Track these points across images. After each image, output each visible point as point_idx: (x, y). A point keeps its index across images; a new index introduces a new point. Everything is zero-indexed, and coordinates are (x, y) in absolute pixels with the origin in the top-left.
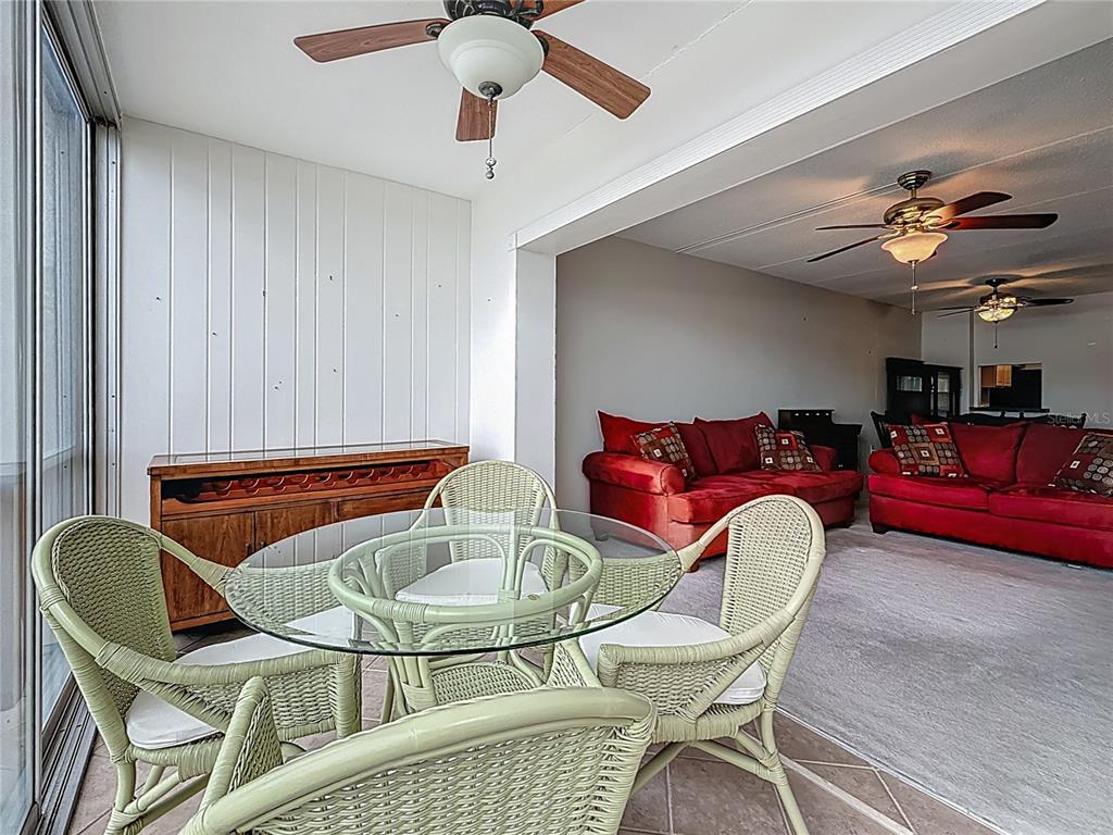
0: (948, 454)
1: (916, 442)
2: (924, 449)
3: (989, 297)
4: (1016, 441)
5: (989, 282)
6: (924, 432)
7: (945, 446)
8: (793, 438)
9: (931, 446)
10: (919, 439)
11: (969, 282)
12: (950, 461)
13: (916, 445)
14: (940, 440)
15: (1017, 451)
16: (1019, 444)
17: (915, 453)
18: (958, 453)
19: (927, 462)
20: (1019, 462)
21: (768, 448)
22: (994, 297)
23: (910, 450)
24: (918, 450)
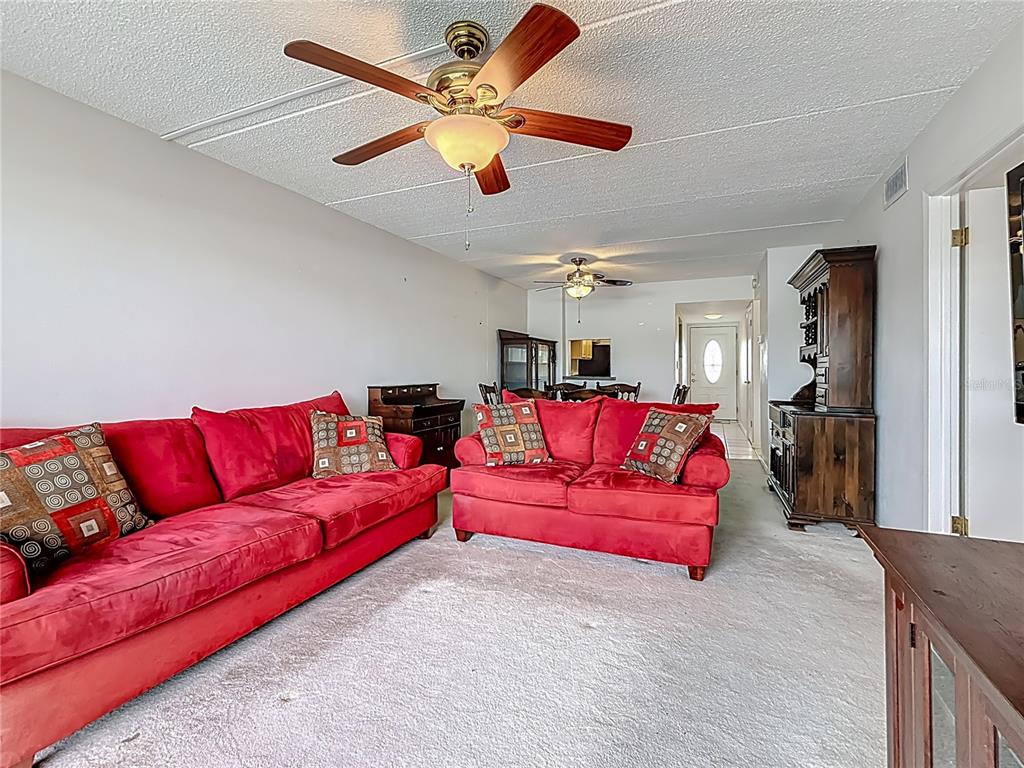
0: (534, 436)
1: (502, 425)
2: (509, 432)
3: (574, 274)
4: (593, 418)
5: (574, 261)
6: (510, 412)
7: (530, 427)
8: (363, 429)
9: (517, 428)
10: (505, 421)
11: (559, 259)
12: (535, 444)
13: (504, 428)
14: (527, 420)
15: (594, 429)
16: (595, 422)
17: (499, 438)
18: (543, 434)
19: (512, 449)
20: (595, 442)
21: (323, 444)
22: (577, 274)
23: (495, 435)
24: (503, 434)
